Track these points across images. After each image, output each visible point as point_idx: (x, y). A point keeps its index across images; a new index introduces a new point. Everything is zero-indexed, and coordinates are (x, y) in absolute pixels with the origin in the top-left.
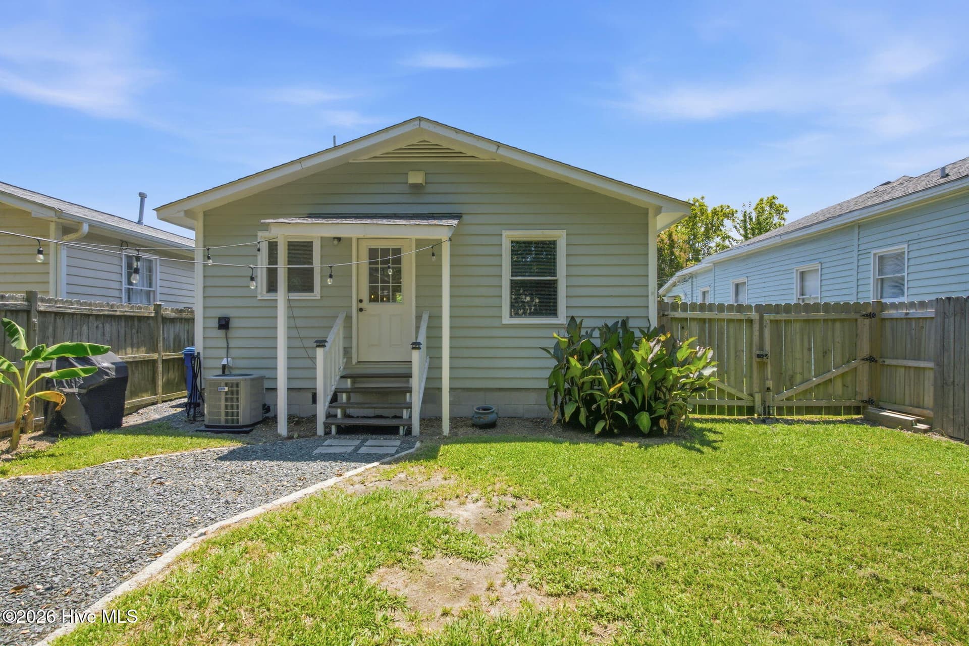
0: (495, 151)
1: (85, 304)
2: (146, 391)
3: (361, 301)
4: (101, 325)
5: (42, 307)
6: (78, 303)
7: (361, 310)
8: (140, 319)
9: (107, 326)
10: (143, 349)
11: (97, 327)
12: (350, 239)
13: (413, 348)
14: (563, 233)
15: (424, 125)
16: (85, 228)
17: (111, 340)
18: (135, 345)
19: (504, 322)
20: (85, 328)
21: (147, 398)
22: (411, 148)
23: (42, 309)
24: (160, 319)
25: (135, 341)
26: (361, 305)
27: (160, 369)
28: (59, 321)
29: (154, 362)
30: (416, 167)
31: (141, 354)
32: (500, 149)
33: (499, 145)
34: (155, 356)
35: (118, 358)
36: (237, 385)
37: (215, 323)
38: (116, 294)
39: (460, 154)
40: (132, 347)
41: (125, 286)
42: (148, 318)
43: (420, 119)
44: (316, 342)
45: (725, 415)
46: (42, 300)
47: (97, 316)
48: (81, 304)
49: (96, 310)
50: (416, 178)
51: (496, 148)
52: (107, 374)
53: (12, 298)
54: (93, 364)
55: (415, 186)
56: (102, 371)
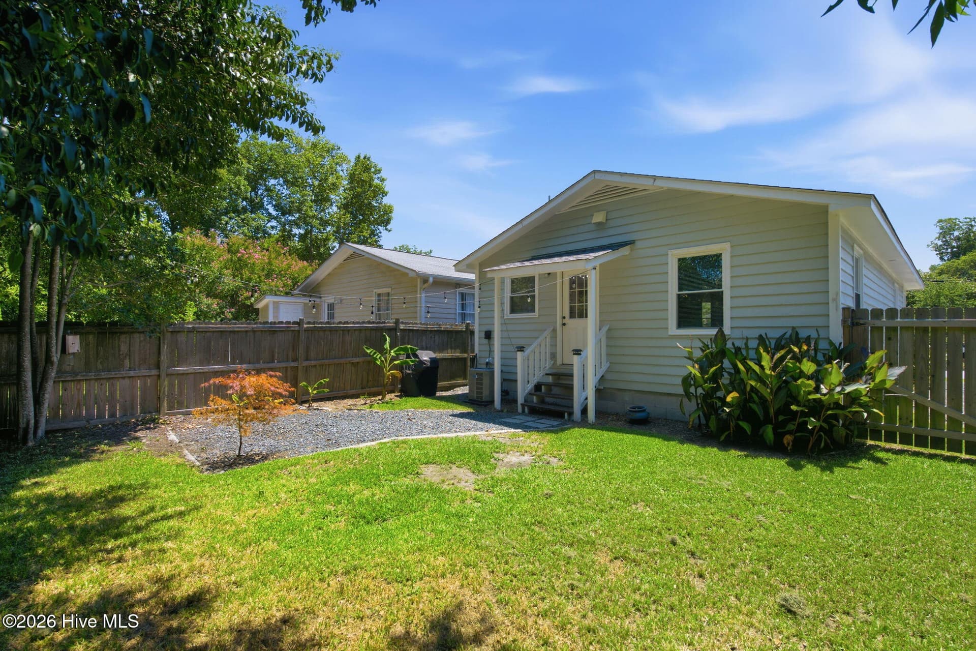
0: (651, 183)
2: (460, 377)
3: (564, 318)
5: (402, 327)
7: (564, 324)
8: (457, 332)
9: (437, 337)
10: (458, 350)
12: (556, 274)
13: (574, 354)
14: (727, 246)
15: (598, 176)
16: (431, 280)
18: (453, 348)
19: (670, 333)
20: (424, 338)
21: (460, 381)
22: (597, 194)
23: (402, 328)
24: (469, 332)
25: (453, 345)
26: (565, 321)
27: (469, 364)
28: (411, 334)
29: (465, 359)
30: (598, 209)
31: (458, 354)
32: (657, 181)
33: (655, 178)
34: (465, 355)
35: (433, 355)
36: (482, 375)
37: (483, 335)
38: (453, 316)
39: (634, 190)
40: (451, 349)
41: (459, 310)
42: (462, 331)
43: (594, 172)
44: (517, 348)
45: (944, 449)
46: (402, 323)
47: (431, 331)
50: (599, 218)
51: (652, 181)
52: (425, 364)
53: (389, 323)
54: (418, 358)
55: (599, 224)
56: (421, 362)
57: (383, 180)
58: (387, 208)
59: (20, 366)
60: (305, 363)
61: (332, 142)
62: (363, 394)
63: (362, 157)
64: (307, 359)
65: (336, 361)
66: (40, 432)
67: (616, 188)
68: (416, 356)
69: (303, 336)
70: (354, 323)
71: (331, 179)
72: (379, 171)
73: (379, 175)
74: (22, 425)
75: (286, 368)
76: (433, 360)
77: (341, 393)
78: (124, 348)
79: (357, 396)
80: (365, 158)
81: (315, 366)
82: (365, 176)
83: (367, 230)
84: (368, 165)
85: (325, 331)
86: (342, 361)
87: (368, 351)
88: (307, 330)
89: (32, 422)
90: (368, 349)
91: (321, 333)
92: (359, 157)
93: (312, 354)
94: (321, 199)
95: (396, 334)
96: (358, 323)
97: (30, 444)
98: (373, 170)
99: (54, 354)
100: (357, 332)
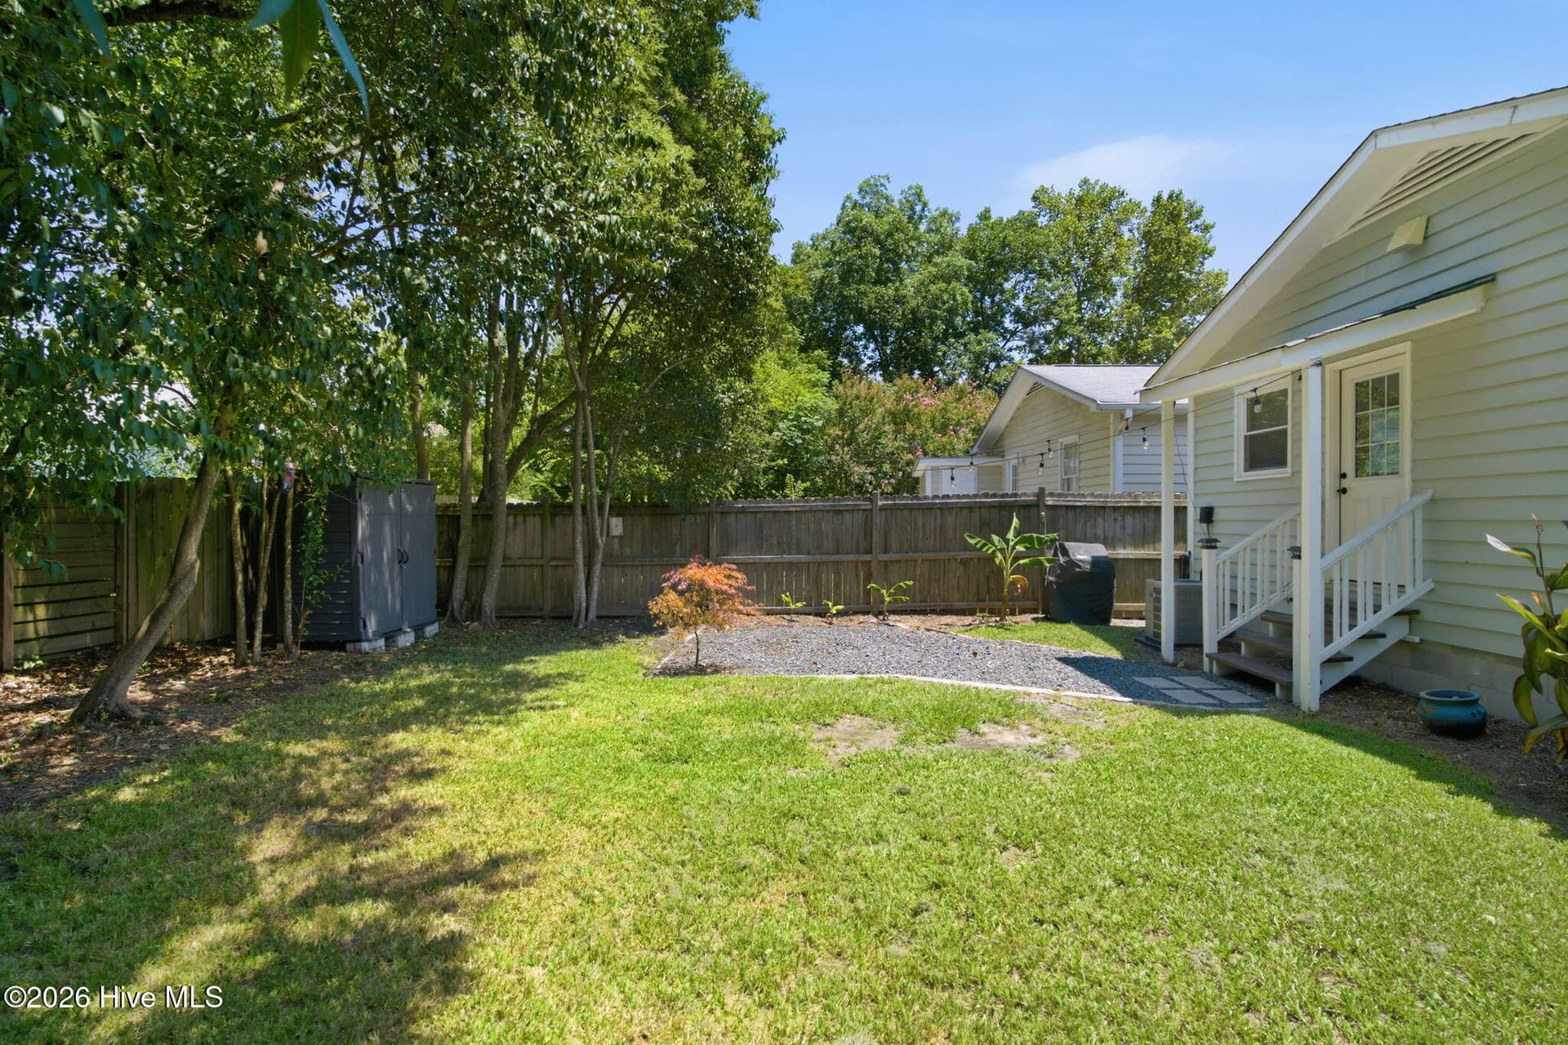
0: (1508, 121)
1: (1100, 496)
3: (1343, 476)
4: (1120, 518)
5: (1050, 501)
6: (1092, 495)
7: (1344, 491)
11: (1115, 520)
15: (1384, 141)
16: (1129, 414)
17: (1134, 532)
23: (1050, 503)
26: (1345, 483)
28: (1071, 514)
35: (1102, 552)
37: (1199, 515)
46: (1052, 495)
47: (1115, 508)
48: (1095, 497)
49: (1111, 501)
50: (1404, 236)
51: (1509, 112)
52: (1079, 567)
53: (1025, 495)
54: (1068, 556)
55: (1409, 250)
56: (1073, 564)
57: (1206, 229)
58: (1212, 280)
59: (574, 548)
60: (883, 557)
61: (1111, 185)
62: (982, 610)
63: (1165, 196)
64: (886, 551)
65: (931, 555)
66: (592, 615)
67: (1453, 153)
68: (1065, 552)
69: (878, 520)
70: (958, 496)
71: (1108, 252)
72: (1198, 214)
73: (1198, 222)
74: (576, 607)
75: (857, 562)
76: (1096, 562)
77: (943, 605)
78: (675, 532)
79: (972, 613)
80: (1170, 197)
81: (899, 561)
82: (1168, 231)
83: (1171, 327)
84: (1175, 208)
85: (911, 509)
86: (942, 555)
87: (972, 542)
88: (883, 509)
89: (584, 604)
90: (972, 537)
91: (906, 513)
92: (1158, 200)
93: (894, 545)
94: (1093, 286)
95: (1039, 514)
96: (965, 496)
97: (581, 626)
98: (1185, 215)
99: (598, 536)
100: (965, 512)
